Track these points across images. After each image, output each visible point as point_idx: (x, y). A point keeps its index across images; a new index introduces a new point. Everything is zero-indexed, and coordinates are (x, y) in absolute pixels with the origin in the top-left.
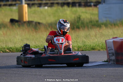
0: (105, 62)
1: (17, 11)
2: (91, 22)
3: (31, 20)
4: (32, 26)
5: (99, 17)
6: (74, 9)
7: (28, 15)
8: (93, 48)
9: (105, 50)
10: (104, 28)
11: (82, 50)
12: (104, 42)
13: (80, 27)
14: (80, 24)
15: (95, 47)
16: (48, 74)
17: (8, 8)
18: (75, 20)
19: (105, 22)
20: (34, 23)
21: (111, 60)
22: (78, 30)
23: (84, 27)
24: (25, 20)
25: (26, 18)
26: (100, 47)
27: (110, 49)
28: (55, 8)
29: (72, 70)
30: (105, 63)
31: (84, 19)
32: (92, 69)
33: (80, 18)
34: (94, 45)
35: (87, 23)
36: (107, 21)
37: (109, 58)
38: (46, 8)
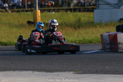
5: (94, 19)
6: (75, 13)
7: (41, 18)
8: (91, 41)
9: (99, 43)
11: (83, 43)
13: (80, 26)
17: (25, 13)
18: (76, 22)
38: (54, 13)
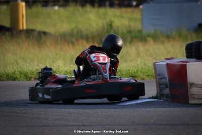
0: (153, 98)
1: (9, 12)
2: (130, 32)
4: (33, 38)
5: (142, 24)
6: (102, 11)
8: (133, 74)
9: (152, 79)
10: (152, 42)
12: (151, 65)
15: (136, 73)
18: (104, 29)
19: (153, 32)
20: (36, 33)
21: (163, 95)
24: (21, 28)
25: (23, 25)
26: (145, 74)
27: (162, 77)
29: (99, 110)
30: (153, 100)
31: (118, 27)
32: (131, 110)
33: (111, 25)
34: (135, 71)
35: (123, 34)
36: (155, 31)
37: (159, 91)
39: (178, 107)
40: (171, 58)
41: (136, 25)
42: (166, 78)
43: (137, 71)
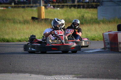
0: (102, 49)
1: (37, 11)
3: (47, 18)
4: (48, 22)
5: (98, 16)
6: (79, 10)
7: (45, 14)
9: (102, 40)
10: (102, 24)
12: (102, 34)
13: (84, 23)
14: (83, 21)
16: (60, 58)
17: (30, 9)
18: (80, 18)
19: (102, 19)
20: (49, 20)
21: (107, 48)
22: (82, 25)
23: (87, 23)
24: (42, 18)
25: (43, 16)
26: (99, 38)
27: (106, 39)
28: (65, 9)
31: (86, 17)
33: (83, 16)
35: (89, 20)
36: (104, 19)
37: (105, 46)
38: (59, 9)
39: (114, 53)
40: (111, 31)
41: (95, 17)
42: (108, 40)
43: (95, 37)
